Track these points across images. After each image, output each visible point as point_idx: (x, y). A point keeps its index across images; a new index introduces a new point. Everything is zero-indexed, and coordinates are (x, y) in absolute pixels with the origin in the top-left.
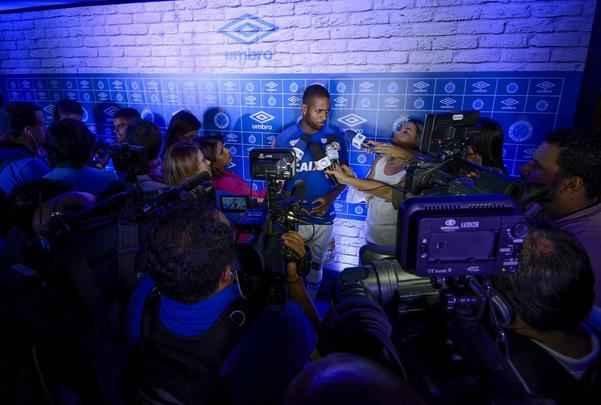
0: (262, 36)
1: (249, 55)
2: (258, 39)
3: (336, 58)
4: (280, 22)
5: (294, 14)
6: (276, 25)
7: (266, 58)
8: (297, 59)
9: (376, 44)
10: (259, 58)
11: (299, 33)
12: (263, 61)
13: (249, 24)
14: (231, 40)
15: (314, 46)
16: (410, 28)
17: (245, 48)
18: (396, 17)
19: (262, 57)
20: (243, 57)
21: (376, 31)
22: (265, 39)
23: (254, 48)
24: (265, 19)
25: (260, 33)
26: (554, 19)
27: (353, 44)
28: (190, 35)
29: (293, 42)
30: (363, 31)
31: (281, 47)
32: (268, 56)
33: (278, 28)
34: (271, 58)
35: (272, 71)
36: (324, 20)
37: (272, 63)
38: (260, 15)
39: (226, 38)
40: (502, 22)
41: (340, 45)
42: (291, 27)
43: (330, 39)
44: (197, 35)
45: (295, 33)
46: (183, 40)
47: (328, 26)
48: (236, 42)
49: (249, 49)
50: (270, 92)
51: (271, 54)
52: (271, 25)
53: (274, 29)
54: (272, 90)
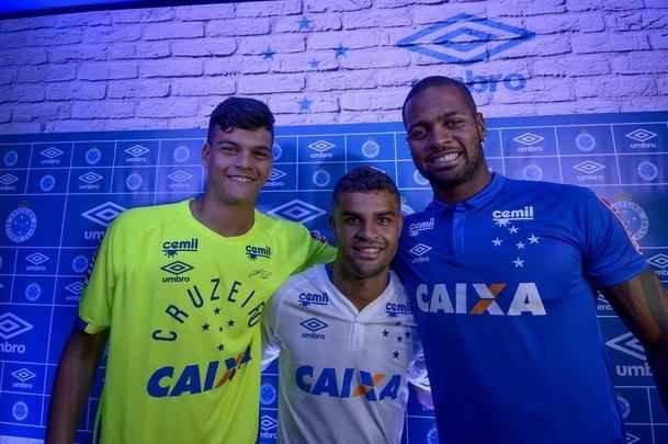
1: (471, 83)
2: (488, 54)
4: (531, 24)
5: (566, 11)
6: (530, 29)
7: (510, 88)
8: (585, 86)
10: (493, 89)
11: (580, 42)
14: (426, 59)
15: (618, 63)
19: (500, 86)
22: (505, 53)
23: (478, 70)
24: (504, 20)
28: (334, 53)
29: (570, 58)
31: (541, 66)
32: (515, 84)
33: (533, 34)
34: (521, 87)
35: (528, 111)
36: (631, 19)
37: (522, 96)
38: (492, 14)
42: (563, 31)
43: (651, 49)
44: (347, 53)
45: (573, 40)
46: (315, 63)
47: (643, 28)
48: (439, 61)
49: (469, 73)
50: (528, 153)
51: (523, 80)
52: (515, 30)
53: (526, 36)
54: (531, 149)
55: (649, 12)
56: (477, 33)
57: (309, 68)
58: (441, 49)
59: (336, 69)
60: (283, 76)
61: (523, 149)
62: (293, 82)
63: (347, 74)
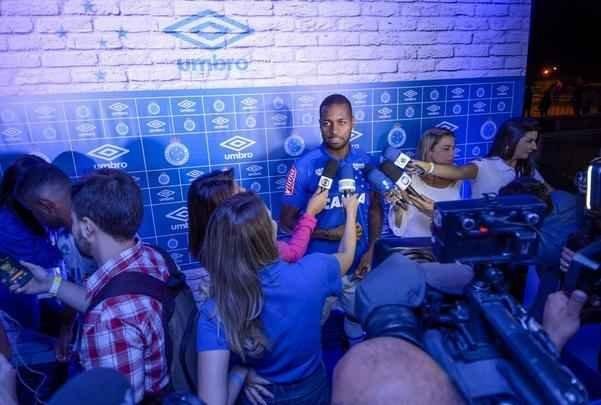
0: (232, 41)
1: (216, 64)
2: (226, 43)
3: (325, 68)
4: (254, 23)
5: (273, 15)
6: (251, 27)
7: (239, 68)
8: (280, 69)
9: (367, 52)
10: (229, 69)
11: (281, 38)
12: (235, 72)
13: (212, 24)
14: (186, 44)
15: (300, 54)
16: (397, 37)
17: (207, 55)
18: (384, 24)
19: (234, 66)
20: (206, 66)
21: (366, 38)
22: (236, 44)
23: (221, 54)
24: (237, 19)
25: (229, 36)
26: (505, 32)
27: (344, 52)
29: (273, 49)
30: (353, 38)
31: (258, 54)
32: (242, 66)
33: (253, 31)
34: (245, 68)
35: (249, 84)
36: (311, 23)
37: (246, 74)
38: (228, 12)
39: (178, 40)
40: (470, 33)
41: (330, 52)
42: (271, 30)
43: (318, 46)
44: (127, 35)
45: (276, 37)
46: (103, 42)
47: (315, 31)
48: (193, 46)
49: (215, 56)
50: (248, 110)
51: (246, 63)
53: (249, 31)
54: (250, 108)
55: (320, 18)
56: (219, 27)
57: (98, 46)
58: (194, 37)
59: (121, 48)
60: (78, 52)
61: (245, 108)
62: (88, 57)
63: (129, 52)
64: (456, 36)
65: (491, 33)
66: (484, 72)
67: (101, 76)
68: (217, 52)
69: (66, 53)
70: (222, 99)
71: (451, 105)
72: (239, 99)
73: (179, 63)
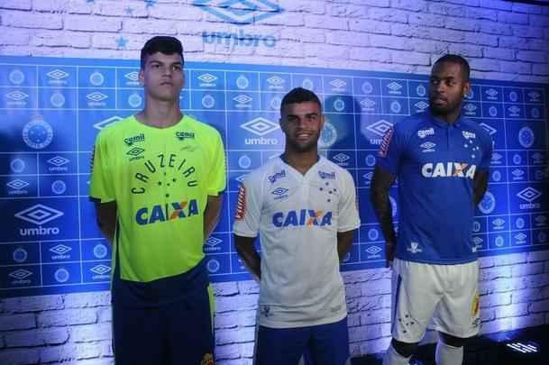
1: (242, 39)
2: (254, 19)
3: (356, 53)
6: (281, 6)
8: (310, 49)
9: (399, 43)
11: (311, 20)
12: (261, 48)
14: (213, 17)
15: (330, 36)
16: (426, 31)
17: (234, 29)
18: (413, 18)
20: (232, 40)
21: (396, 29)
22: (264, 21)
23: (247, 30)
25: (258, 13)
26: (528, 39)
27: (376, 40)
29: (303, 29)
30: (384, 27)
31: (287, 33)
32: (270, 43)
33: (283, 10)
34: (273, 45)
35: (276, 62)
36: (341, 9)
37: (274, 52)
39: (205, 14)
40: (496, 37)
41: (361, 39)
42: (301, 11)
43: (349, 30)
44: (155, 5)
45: (306, 18)
46: (129, 11)
47: (345, 16)
48: (222, 20)
49: (241, 32)
50: (274, 90)
51: (275, 40)
52: (273, 6)
53: (278, 11)
54: (277, 87)
55: (350, 6)
57: (125, 14)
58: (223, 12)
59: (147, 17)
60: (102, 18)
61: (271, 87)
62: (112, 24)
63: (155, 22)
64: (483, 38)
65: (515, 39)
66: (515, 76)
67: (122, 43)
68: (245, 28)
69: (91, 18)
70: (247, 75)
71: (487, 106)
72: (264, 78)
73: (205, 35)
